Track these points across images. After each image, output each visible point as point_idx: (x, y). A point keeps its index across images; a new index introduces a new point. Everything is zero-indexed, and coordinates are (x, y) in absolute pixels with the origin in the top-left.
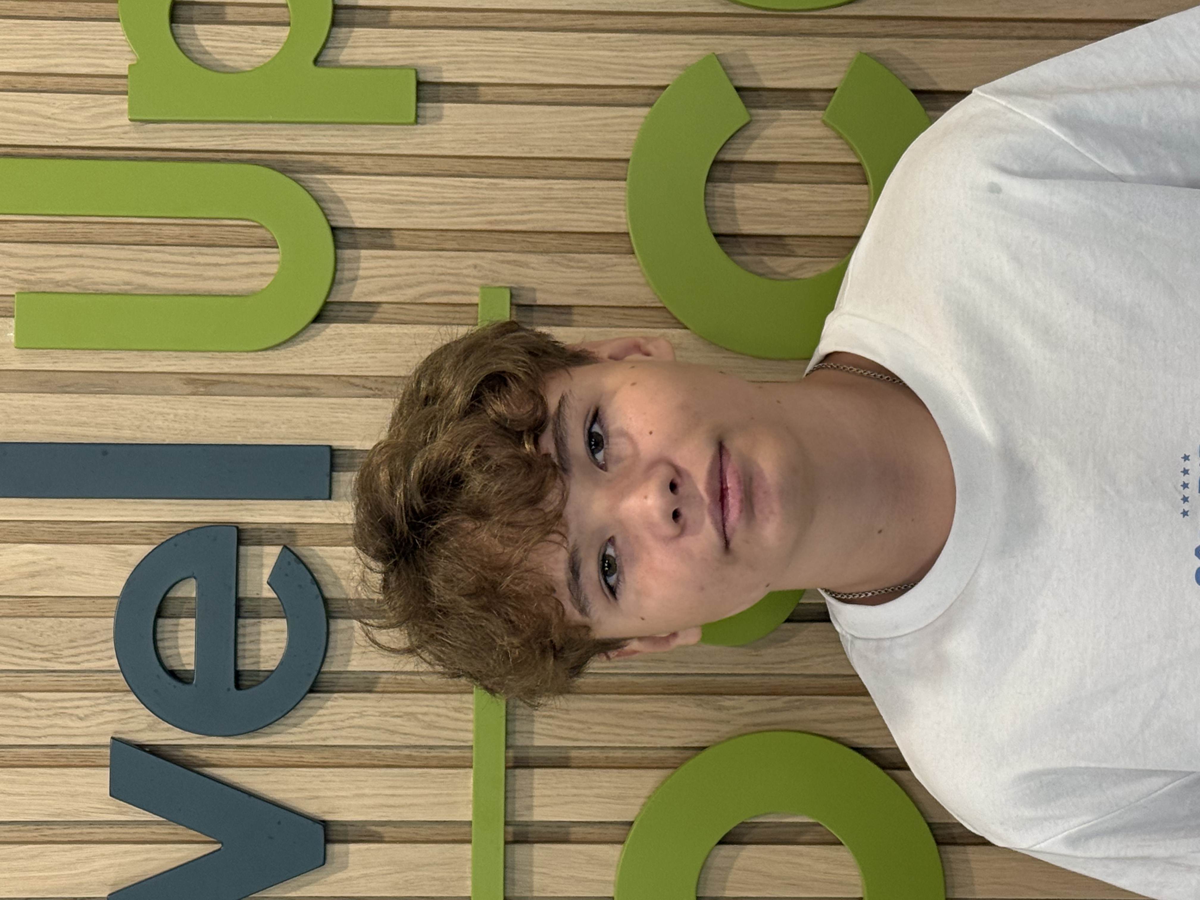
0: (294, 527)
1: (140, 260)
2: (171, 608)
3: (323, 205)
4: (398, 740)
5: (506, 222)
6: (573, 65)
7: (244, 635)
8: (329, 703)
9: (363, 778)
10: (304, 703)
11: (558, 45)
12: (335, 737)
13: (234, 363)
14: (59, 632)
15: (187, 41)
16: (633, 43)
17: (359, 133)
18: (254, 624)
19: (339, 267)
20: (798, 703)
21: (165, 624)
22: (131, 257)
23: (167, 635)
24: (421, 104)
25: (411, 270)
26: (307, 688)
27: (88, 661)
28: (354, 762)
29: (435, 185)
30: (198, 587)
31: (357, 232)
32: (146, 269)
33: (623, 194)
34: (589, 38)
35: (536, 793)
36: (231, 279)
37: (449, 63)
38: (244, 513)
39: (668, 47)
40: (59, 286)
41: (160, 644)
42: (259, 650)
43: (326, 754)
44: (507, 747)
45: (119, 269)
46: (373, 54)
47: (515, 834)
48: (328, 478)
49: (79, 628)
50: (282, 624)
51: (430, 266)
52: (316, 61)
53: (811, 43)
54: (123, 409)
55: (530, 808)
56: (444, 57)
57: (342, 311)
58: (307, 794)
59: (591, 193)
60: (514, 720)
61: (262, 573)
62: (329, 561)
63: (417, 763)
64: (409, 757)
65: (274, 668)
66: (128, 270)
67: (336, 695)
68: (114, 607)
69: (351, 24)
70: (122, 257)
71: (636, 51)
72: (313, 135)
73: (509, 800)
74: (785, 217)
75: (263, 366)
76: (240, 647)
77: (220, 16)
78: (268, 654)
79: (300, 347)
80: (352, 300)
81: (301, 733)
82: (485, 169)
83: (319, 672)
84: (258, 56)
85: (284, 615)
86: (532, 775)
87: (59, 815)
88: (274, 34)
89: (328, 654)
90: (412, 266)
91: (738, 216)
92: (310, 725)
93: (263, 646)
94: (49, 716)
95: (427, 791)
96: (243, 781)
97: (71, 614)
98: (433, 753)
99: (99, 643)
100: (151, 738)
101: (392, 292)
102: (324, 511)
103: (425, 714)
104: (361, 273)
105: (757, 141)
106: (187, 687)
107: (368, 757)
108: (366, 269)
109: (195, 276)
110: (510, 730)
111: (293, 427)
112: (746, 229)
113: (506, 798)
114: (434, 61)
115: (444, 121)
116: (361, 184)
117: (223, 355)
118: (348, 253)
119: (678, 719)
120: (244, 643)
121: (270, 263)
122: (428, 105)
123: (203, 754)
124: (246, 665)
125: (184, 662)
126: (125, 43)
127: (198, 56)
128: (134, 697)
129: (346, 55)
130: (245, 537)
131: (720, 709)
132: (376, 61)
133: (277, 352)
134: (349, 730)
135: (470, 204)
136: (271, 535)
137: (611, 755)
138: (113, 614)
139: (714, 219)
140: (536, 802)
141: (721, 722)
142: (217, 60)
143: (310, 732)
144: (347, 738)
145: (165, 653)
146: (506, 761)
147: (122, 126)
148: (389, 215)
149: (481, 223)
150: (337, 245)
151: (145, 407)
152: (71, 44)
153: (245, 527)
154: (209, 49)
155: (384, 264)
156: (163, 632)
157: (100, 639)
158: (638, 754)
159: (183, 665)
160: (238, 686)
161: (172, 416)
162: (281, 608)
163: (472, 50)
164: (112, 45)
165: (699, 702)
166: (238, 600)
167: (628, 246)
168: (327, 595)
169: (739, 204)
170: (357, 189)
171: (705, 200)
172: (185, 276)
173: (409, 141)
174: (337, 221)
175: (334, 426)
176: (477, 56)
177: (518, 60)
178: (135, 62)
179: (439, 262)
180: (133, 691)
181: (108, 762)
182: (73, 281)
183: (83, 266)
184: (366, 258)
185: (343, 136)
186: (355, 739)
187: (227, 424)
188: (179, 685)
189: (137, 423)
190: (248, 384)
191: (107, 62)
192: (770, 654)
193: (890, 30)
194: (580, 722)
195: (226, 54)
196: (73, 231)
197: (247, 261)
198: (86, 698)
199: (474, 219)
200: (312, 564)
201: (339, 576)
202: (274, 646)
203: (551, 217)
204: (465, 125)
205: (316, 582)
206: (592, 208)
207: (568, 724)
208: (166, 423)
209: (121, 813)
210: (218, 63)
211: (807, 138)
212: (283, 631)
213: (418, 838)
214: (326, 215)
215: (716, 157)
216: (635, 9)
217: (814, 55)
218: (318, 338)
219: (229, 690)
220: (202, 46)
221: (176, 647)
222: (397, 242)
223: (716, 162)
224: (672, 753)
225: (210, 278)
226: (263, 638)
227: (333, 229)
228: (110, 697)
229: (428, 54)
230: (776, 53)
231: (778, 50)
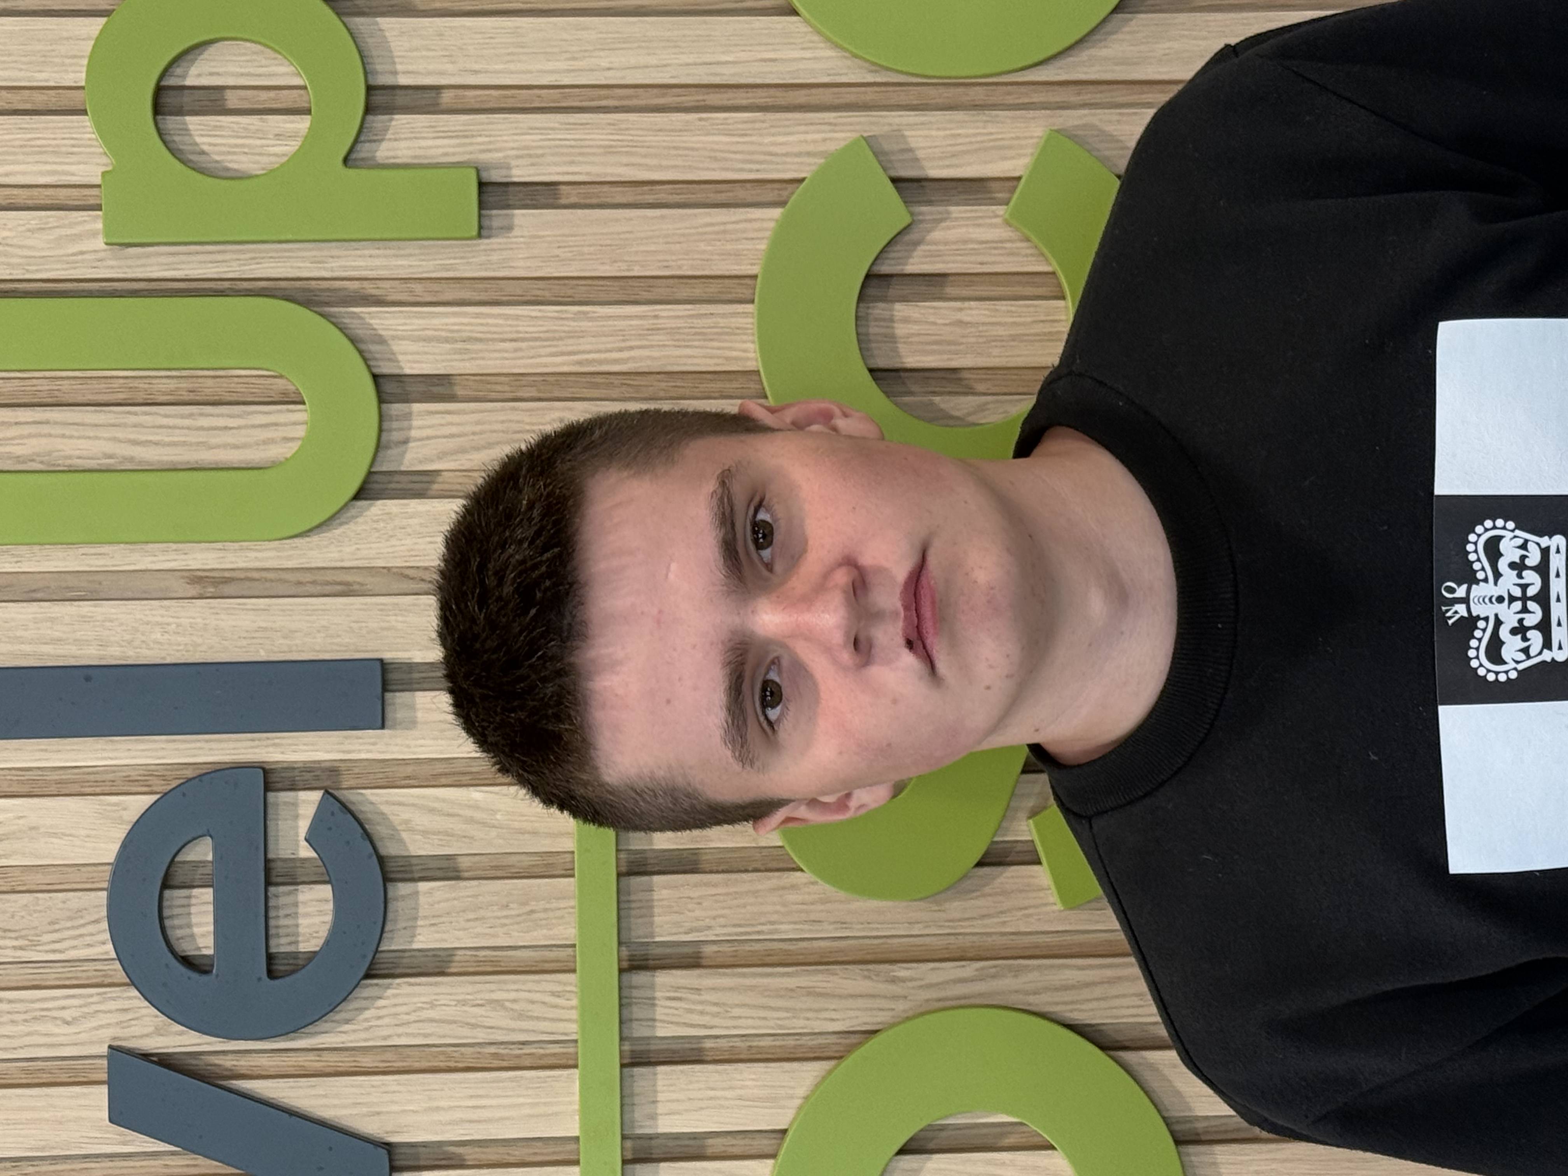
0: (337, 764)
1: (125, 425)
2: (179, 876)
3: (363, 347)
4: (481, 1036)
5: (601, 362)
6: (681, 156)
7: (277, 908)
8: (390, 992)
9: (436, 1087)
10: (357, 993)
11: (660, 130)
12: (399, 1036)
13: (253, 554)
14: (35, 911)
15: (176, 138)
16: (757, 125)
17: (407, 251)
18: (289, 893)
19: (386, 425)
20: (994, 970)
21: (174, 896)
22: (112, 421)
23: (176, 911)
24: (484, 212)
25: (478, 428)
26: (362, 974)
27: (74, 947)
28: (425, 1064)
29: (507, 317)
30: (215, 850)
31: (406, 379)
32: (132, 436)
33: (750, 320)
34: (700, 119)
35: (661, 1097)
36: (244, 446)
37: (518, 157)
38: (271, 749)
39: (803, 128)
40: (19, 462)
41: (167, 923)
42: (297, 926)
43: (389, 1056)
44: (622, 1039)
45: (97, 438)
46: (420, 148)
47: (634, 1150)
48: (380, 702)
49: (61, 905)
50: (326, 891)
51: (503, 422)
52: (346, 161)
53: (985, 118)
54: (111, 621)
55: (653, 1117)
56: (513, 149)
57: (390, 482)
58: (365, 1110)
59: (710, 321)
60: (630, 1004)
61: (296, 828)
62: (385, 809)
63: (505, 1064)
64: (495, 1055)
65: (317, 949)
66: (109, 439)
67: (398, 981)
68: (107, 876)
69: (391, 110)
70: (101, 422)
71: (761, 135)
72: (346, 256)
73: (626, 1108)
74: (962, 344)
75: (289, 558)
76: (272, 923)
77: (219, 103)
78: (307, 930)
79: (337, 532)
80: (403, 468)
81: (354, 1031)
82: (570, 292)
83: (377, 951)
84: (270, 155)
85: (327, 878)
86: (655, 1074)
87: (43, 1149)
88: (288, 125)
89: (387, 928)
90: (478, 423)
91: (899, 345)
92: (367, 1020)
93: (301, 921)
94: (26, 1021)
95: (521, 1100)
96: (281, 1095)
97: (50, 887)
98: (527, 1050)
99: (89, 923)
100: (159, 1045)
101: (454, 457)
102: (374, 744)
103: (514, 1001)
104: (414, 433)
105: (923, 247)
106: (205, 978)
107: (442, 1058)
108: (420, 428)
109: (198, 444)
110: (624, 1017)
111: (332, 636)
112: (911, 361)
113: (622, 1105)
114: (500, 155)
115: (516, 232)
116: (409, 317)
117: (236, 545)
118: (396, 408)
119: (840, 997)
120: (278, 917)
121: (295, 424)
122: (494, 212)
123: (228, 1062)
124: (281, 945)
125: (201, 945)
126: (95, 143)
127: (191, 157)
128: (135, 993)
129: (384, 151)
130: (274, 780)
131: (894, 980)
132: (426, 157)
133: (308, 539)
134: (416, 1025)
135: (553, 339)
136: (308, 776)
137: (755, 1044)
138: (105, 885)
139: (868, 350)
140: (661, 1108)
141: (895, 998)
142: (217, 162)
143: (367, 1029)
144: (414, 1035)
145: (175, 934)
146: (621, 1057)
147: (95, 251)
148: (449, 357)
149: (569, 364)
150: (382, 399)
151: (138, 617)
152: (25, 146)
153: (273, 767)
154: (206, 148)
155: (443, 422)
156: (170, 907)
157: (88, 918)
158: (791, 1042)
159: (199, 949)
160: (271, 974)
161: (173, 626)
162: (323, 870)
163: (549, 140)
164: (79, 146)
165: (866, 973)
166: (267, 861)
167: (760, 387)
168: (383, 852)
169: (900, 330)
170: (406, 324)
171: (856, 325)
172: (184, 444)
173: (471, 260)
174: (379, 366)
175: (385, 633)
176: (557, 147)
177: (609, 150)
178: (110, 168)
179: (515, 416)
180: (133, 984)
181: (104, 1076)
182: (38, 455)
183: (50, 435)
184: (420, 414)
185: (385, 256)
186: (426, 1036)
187: (245, 635)
188: (195, 975)
189: (128, 637)
190: (272, 581)
191: (73, 168)
192: (955, 908)
193: (1086, 97)
194: (716, 1004)
195: (229, 153)
196: (35, 388)
197: (263, 422)
198: (73, 996)
199: (559, 359)
200: (362, 812)
201: (399, 828)
202: (317, 920)
203: (655, 353)
204: (543, 236)
205: (368, 836)
206: (711, 340)
207: (699, 1007)
208: (166, 636)
209: (124, 1143)
210: (217, 165)
211: (987, 242)
212: (327, 901)
213: (512, 1160)
214: (365, 360)
215: (869, 270)
216: (759, 81)
217: (991, 134)
218: (360, 520)
219: (259, 979)
220: (196, 144)
221: (189, 926)
222: (459, 391)
223: (869, 276)
224: (833, 1039)
225: (218, 447)
226: (301, 910)
227: (376, 378)
228: (105, 993)
229: (491, 147)
230: (941, 133)
231: (945, 129)
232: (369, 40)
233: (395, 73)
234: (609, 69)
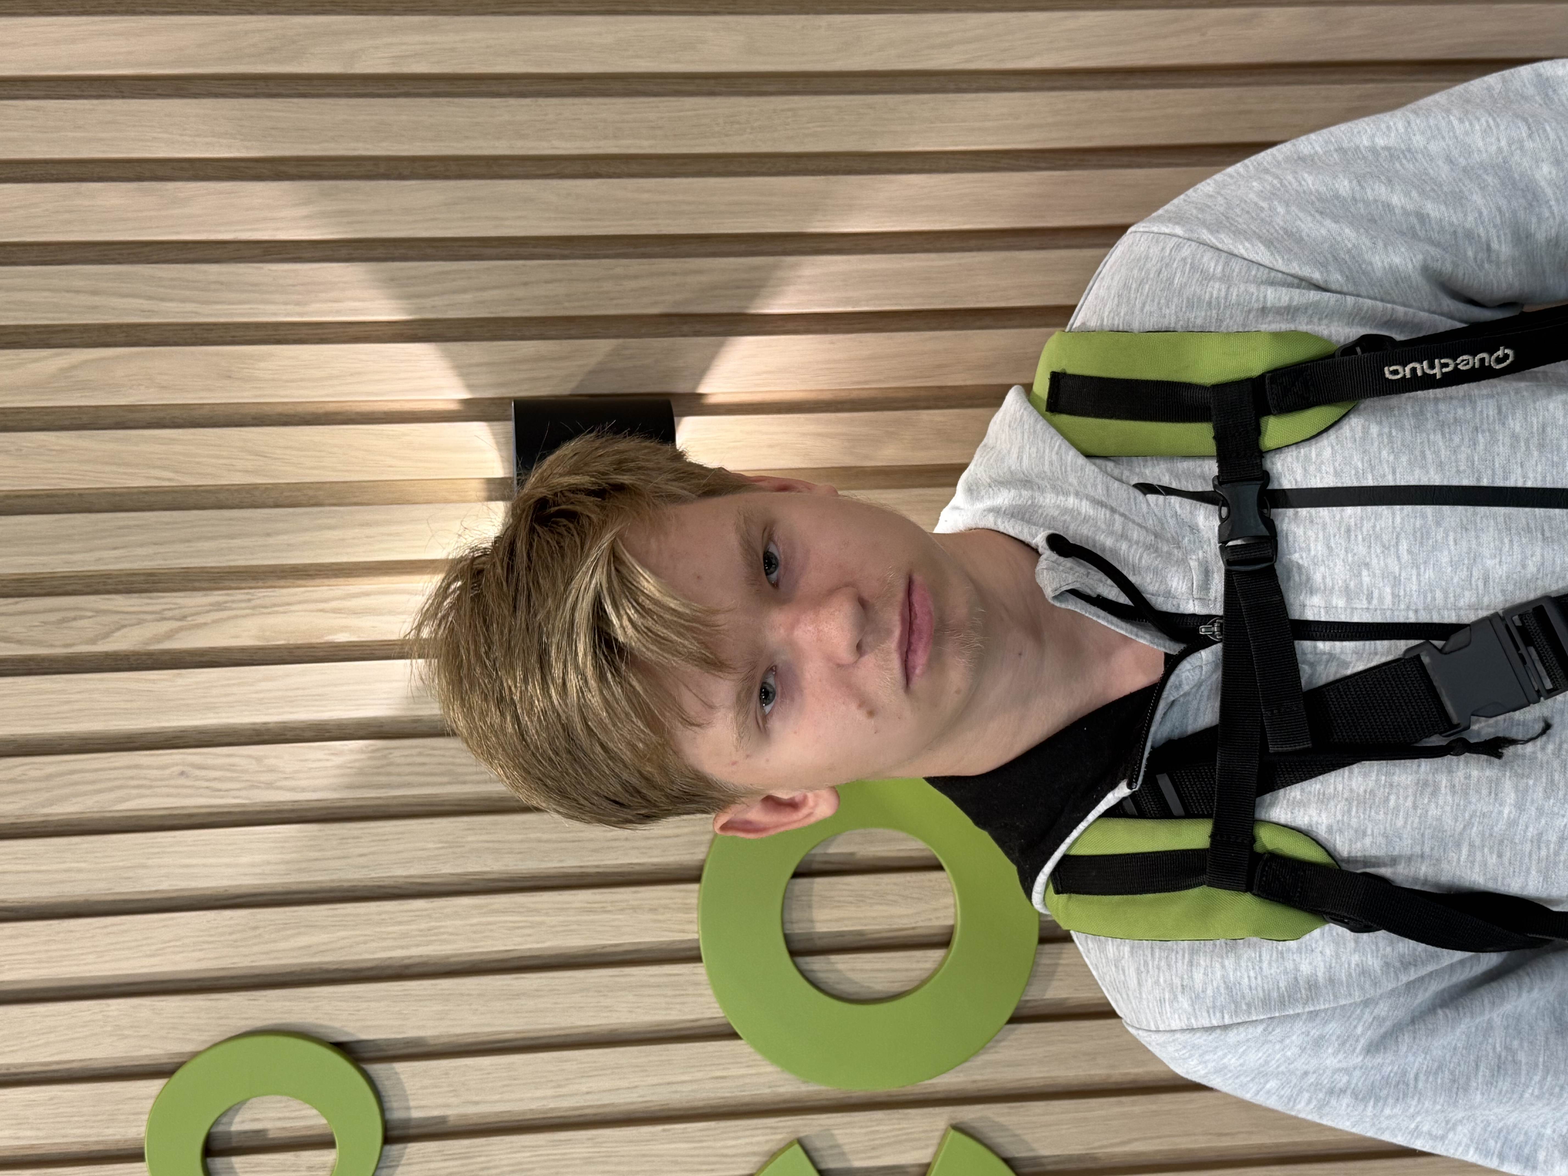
16: (711, 1133)
34: (664, 1130)
39: (748, 1133)
71: (715, 1140)
176: (545, 1161)
217: (903, 1128)
229: (491, 1164)
230: (863, 1131)
231: (867, 1127)
232: (386, 1083)
233: (408, 1108)
234: (588, 1093)
